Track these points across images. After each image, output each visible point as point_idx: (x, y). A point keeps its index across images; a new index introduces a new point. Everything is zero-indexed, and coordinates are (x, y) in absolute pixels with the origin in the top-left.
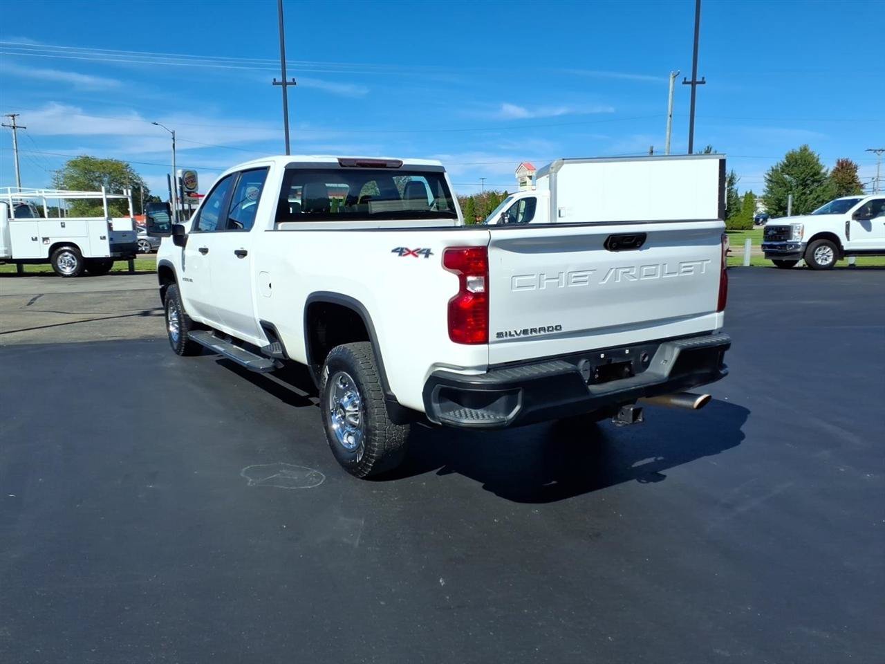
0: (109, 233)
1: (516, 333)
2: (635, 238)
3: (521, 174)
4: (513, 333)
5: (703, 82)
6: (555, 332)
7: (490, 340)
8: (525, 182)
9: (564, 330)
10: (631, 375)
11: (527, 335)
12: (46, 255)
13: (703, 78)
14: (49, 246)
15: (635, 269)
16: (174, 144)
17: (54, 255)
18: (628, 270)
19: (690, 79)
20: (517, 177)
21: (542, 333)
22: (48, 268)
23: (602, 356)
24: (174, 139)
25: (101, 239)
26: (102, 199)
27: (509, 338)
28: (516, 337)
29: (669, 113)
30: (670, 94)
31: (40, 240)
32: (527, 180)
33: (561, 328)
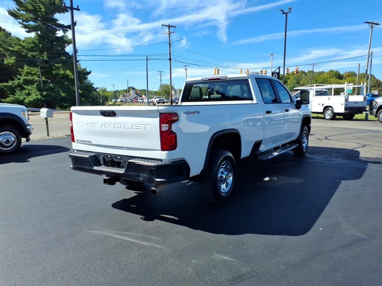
0: (345, 102)
2: (109, 112)
7: (75, 142)
11: (82, 142)
12: (322, 111)
14: (323, 107)
15: (112, 124)
17: (325, 111)
21: (87, 142)
22: (322, 116)
23: (109, 156)
25: (342, 105)
26: (344, 88)
31: (321, 105)
33: (91, 142)
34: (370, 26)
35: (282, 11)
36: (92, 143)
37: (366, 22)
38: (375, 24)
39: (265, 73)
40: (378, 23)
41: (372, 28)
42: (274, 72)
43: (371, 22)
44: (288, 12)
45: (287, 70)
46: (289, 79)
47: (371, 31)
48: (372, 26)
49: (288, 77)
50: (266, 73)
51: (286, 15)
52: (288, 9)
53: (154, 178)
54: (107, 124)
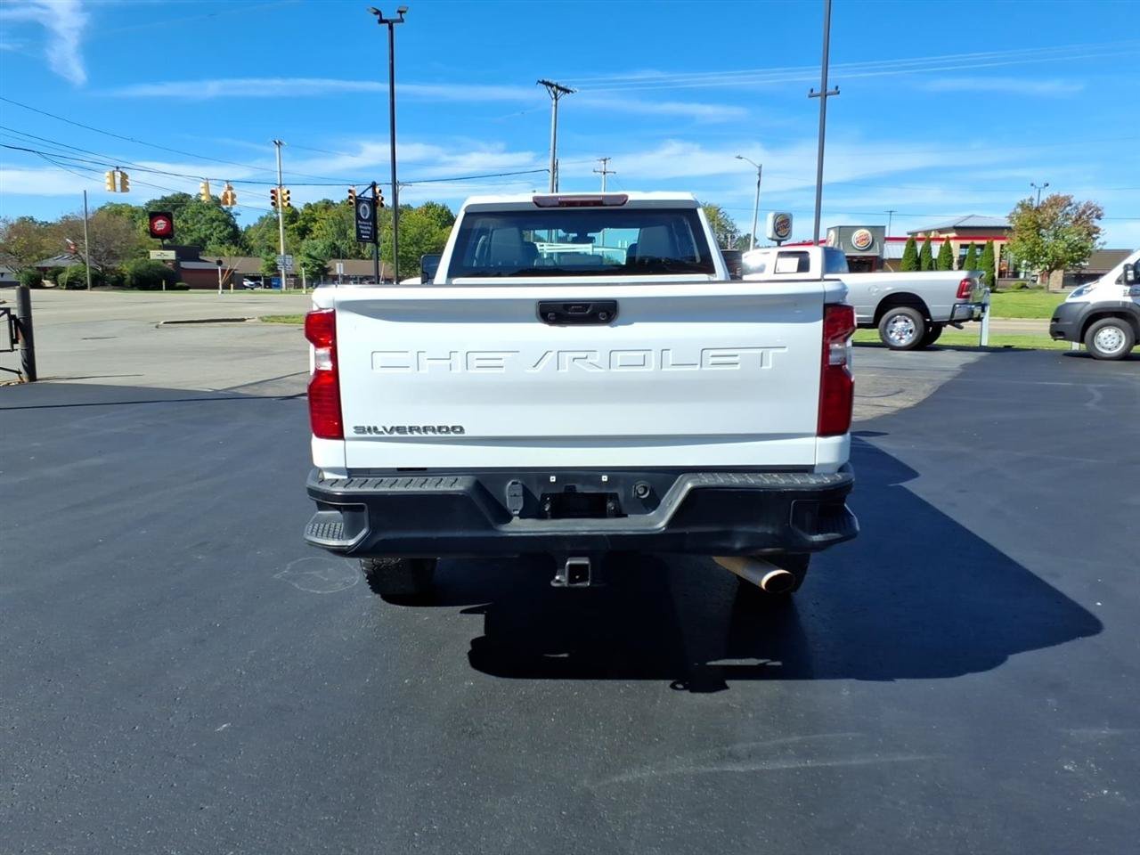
1: (385, 429)
2: (591, 306)
4: (381, 429)
6: (452, 434)
7: (346, 435)
9: (467, 433)
10: (619, 514)
11: (401, 433)
15: (598, 354)
16: (759, 182)
18: (584, 355)
21: (430, 434)
23: (553, 479)
24: (760, 175)
27: (374, 435)
28: (386, 435)
33: (462, 430)
34: (552, 93)
35: (376, 14)
36: (465, 435)
37: (543, 82)
38: (562, 89)
39: (285, 198)
40: (568, 88)
41: (556, 100)
42: (360, 196)
43: (554, 82)
44: (397, 21)
45: (351, 194)
46: (315, 220)
47: (554, 108)
48: (556, 94)
49: (311, 214)
50: (289, 199)
51: (391, 28)
52: (396, 11)
53: (800, 532)
54: (568, 354)
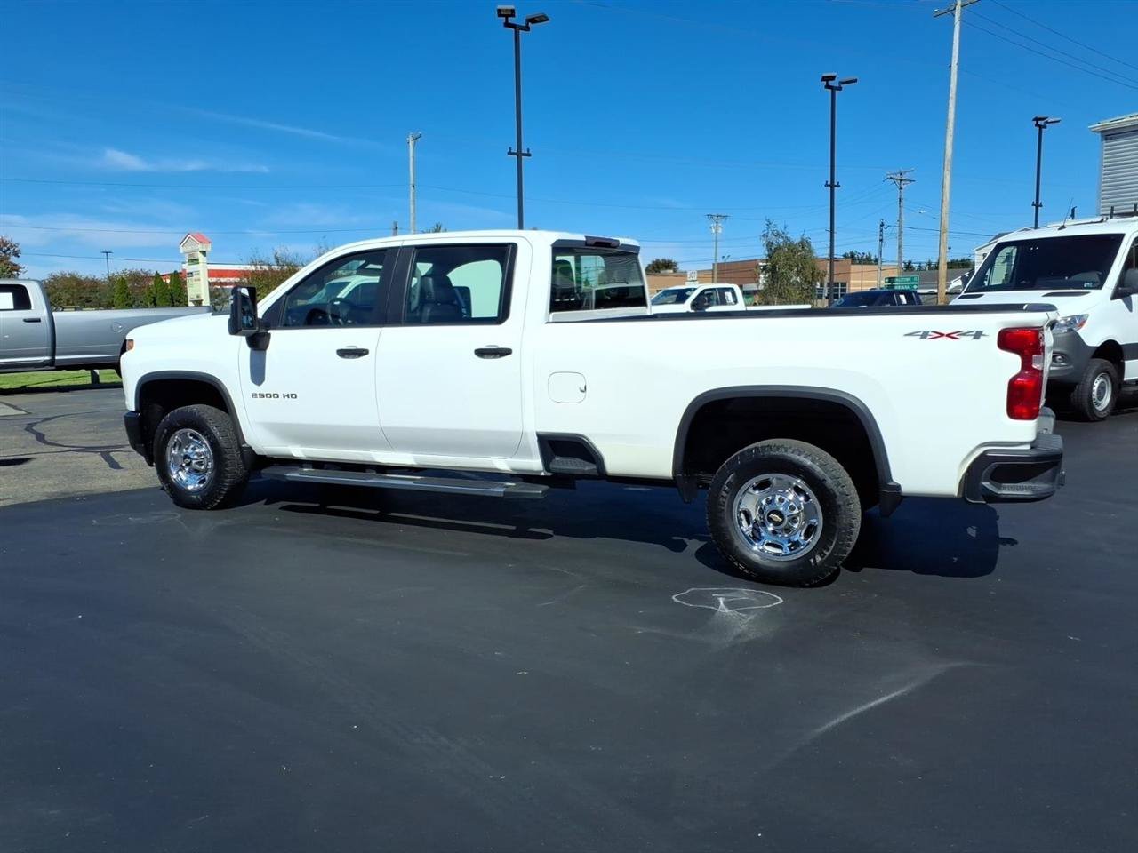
3: (189, 248)
5: (529, 155)
8: (197, 260)
13: (528, 150)
19: (515, 150)
20: (182, 252)
29: (412, 182)
30: (411, 160)
32: (200, 256)
